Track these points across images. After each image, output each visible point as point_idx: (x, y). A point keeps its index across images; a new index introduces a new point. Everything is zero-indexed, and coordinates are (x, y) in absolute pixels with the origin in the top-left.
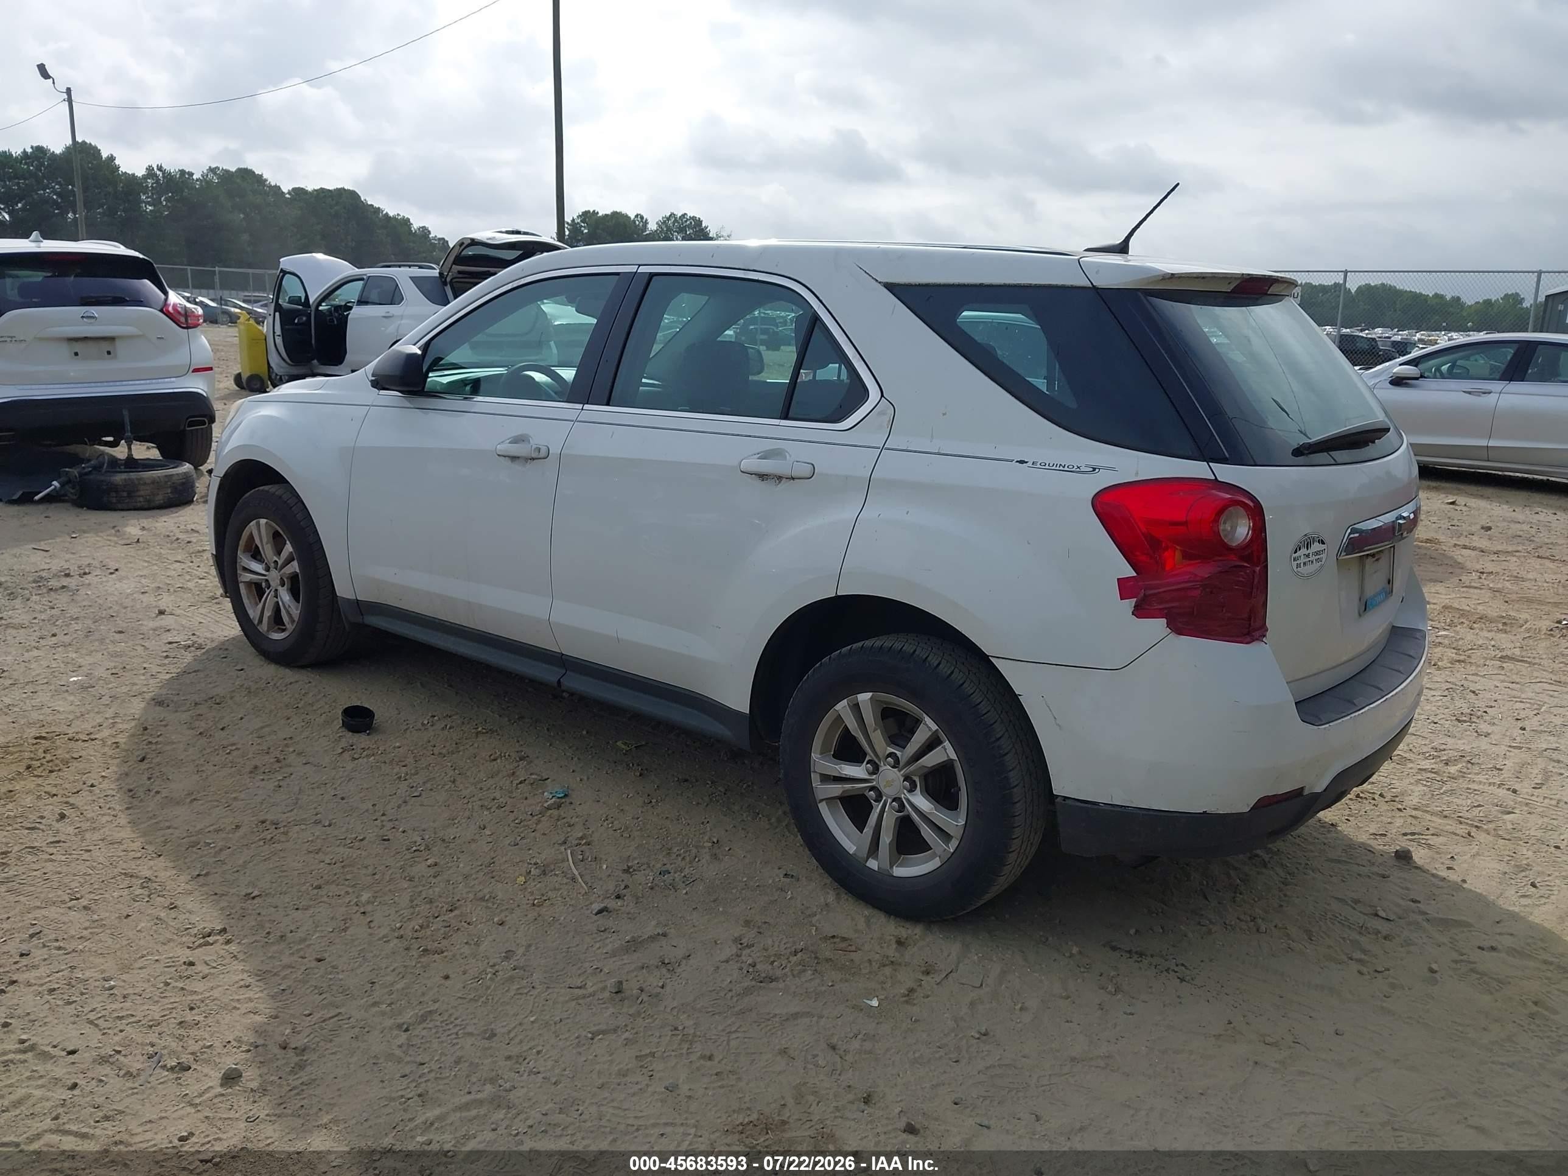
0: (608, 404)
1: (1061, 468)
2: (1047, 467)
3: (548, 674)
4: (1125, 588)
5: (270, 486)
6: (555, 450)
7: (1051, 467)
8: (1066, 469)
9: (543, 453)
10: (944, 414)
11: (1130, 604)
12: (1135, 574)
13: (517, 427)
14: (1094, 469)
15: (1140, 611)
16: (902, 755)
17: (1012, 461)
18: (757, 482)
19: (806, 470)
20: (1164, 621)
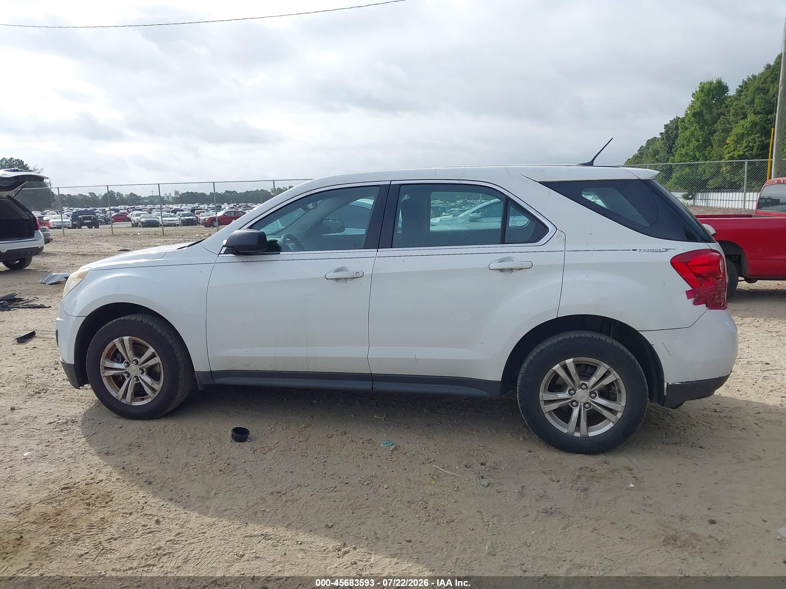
0: (391, 247)
1: (653, 251)
2: (646, 251)
3: (366, 386)
4: (689, 294)
5: (124, 317)
6: (368, 272)
7: (648, 251)
8: (655, 251)
9: (361, 275)
10: (591, 234)
11: (691, 300)
12: (692, 289)
13: (339, 264)
14: (667, 250)
15: (696, 303)
16: (588, 384)
17: (630, 250)
18: (500, 274)
19: (529, 264)
20: (705, 305)
